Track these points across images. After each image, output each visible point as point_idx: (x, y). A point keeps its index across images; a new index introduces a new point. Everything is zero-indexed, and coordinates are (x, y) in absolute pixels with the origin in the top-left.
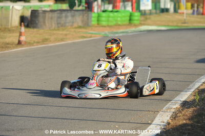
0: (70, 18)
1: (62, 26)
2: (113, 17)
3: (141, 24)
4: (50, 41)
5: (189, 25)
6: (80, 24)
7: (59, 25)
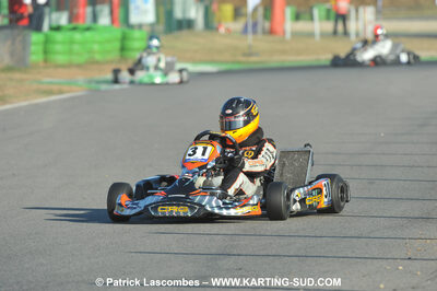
2: (81, 43)
6: (8, 61)
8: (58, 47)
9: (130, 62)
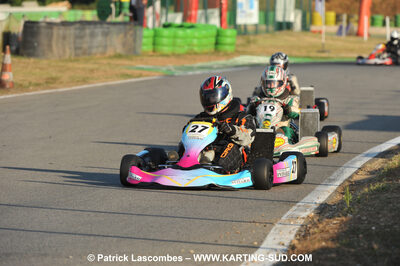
0: (99, 39)
1: (84, 53)
2: (182, 38)
3: (238, 53)
4: (61, 83)
5: (331, 55)
6: (120, 50)
7: (79, 52)
8: (165, 41)
9: (221, 54)
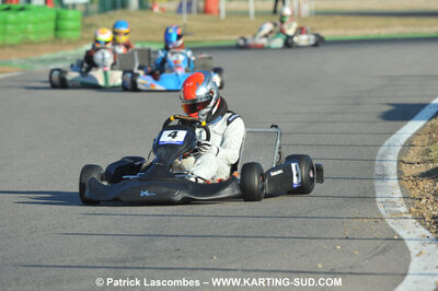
9: (64, 42)
